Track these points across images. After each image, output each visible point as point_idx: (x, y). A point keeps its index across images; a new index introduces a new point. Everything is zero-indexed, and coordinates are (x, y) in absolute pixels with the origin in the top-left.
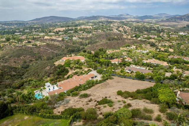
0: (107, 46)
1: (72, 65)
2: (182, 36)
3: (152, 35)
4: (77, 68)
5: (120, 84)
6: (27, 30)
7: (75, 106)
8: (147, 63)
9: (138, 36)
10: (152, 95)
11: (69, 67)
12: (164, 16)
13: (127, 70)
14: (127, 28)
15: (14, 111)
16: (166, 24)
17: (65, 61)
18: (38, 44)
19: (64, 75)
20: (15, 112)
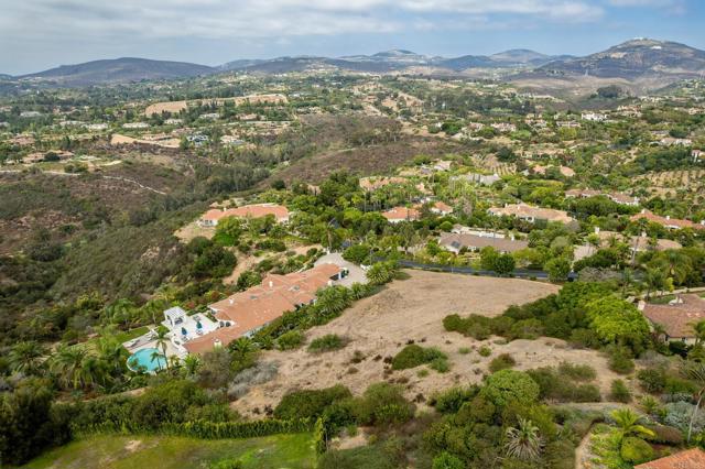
0: (349, 164)
1: (245, 239)
2: (593, 125)
3: (498, 122)
4: (267, 246)
5: (439, 293)
6: (31, 110)
7: (309, 383)
8: (504, 219)
9: (453, 128)
10: (567, 321)
11: (237, 244)
12: (524, 59)
13: (446, 244)
14: (410, 100)
15: (74, 425)
16: (537, 84)
17: (215, 223)
18: (91, 165)
19: (222, 276)
20: (81, 430)
